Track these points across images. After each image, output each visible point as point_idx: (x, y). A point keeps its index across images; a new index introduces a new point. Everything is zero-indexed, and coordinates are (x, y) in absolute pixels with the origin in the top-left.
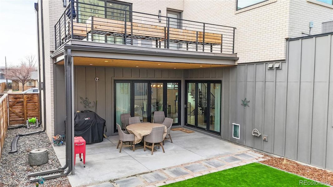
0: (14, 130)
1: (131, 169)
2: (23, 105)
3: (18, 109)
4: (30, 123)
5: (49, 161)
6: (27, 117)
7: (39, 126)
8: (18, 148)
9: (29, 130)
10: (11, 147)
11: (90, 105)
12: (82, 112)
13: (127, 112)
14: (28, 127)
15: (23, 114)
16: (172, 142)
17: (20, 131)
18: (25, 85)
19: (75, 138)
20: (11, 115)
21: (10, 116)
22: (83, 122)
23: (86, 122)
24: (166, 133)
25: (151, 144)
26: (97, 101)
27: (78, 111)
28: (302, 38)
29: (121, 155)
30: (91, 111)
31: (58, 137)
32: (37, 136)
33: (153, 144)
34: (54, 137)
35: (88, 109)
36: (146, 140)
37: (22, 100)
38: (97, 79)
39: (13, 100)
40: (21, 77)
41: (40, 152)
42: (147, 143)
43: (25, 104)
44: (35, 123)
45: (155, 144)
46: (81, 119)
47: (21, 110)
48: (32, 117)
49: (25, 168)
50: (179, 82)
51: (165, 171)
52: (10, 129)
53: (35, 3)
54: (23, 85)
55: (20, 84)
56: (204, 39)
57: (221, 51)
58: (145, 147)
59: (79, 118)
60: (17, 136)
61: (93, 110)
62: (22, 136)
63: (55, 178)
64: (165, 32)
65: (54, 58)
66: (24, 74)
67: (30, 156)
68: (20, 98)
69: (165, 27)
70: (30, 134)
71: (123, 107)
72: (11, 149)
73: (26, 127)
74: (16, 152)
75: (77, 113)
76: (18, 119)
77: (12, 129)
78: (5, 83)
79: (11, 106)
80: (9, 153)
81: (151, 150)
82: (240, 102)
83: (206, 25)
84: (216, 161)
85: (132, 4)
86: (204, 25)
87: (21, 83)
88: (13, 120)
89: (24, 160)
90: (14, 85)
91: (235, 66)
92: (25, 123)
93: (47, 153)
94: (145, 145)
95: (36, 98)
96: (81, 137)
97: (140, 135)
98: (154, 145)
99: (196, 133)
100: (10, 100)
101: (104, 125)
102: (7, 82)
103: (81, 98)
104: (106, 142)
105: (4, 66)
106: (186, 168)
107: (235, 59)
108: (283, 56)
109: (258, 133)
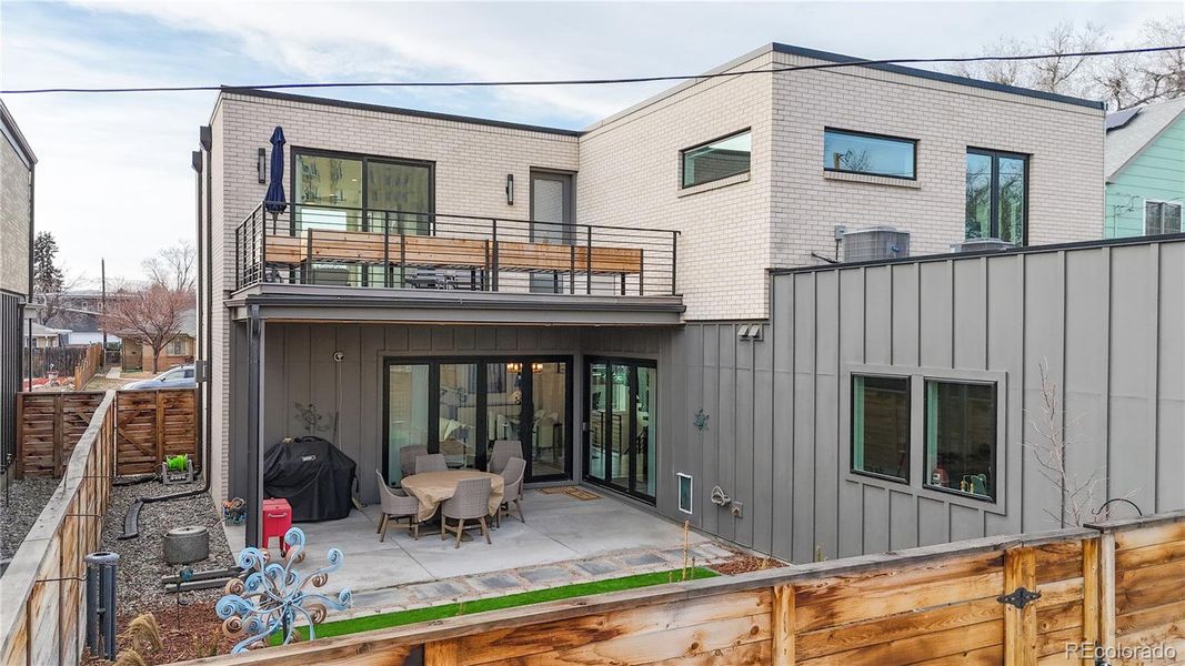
0: (130, 488)
1: (390, 574)
2: (154, 420)
3: (140, 432)
4: (171, 470)
5: (210, 555)
6: (165, 452)
7: (195, 479)
8: (140, 529)
9: (169, 489)
10: (124, 526)
11: (319, 423)
12: (297, 440)
13: (419, 442)
14: (166, 481)
15: (154, 446)
16: (523, 522)
17: (146, 491)
18: (162, 353)
19: (265, 502)
20: (121, 448)
21: (119, 451)
22: (297, 467)
23: (305, 467)
24: (499, 495)
25: (454, 522)
26: (337, 414)
27: (289, 439)
28: (817, 269)
29: (382, 546)
30: (320, 440)
31: (238, 503)
32: (188, 504)
33: (461, 523)
34: (227, 503)
35: (315, 433)
36: (446, 513)
37: (154, 407)
38: (340, 356)
39: (129, 407)
40: (148, 326)
41: (191, 532)
42: (447, 518)
43: (159, 417)
44: (185, 469)
45: (467, 522)
46: (292, 458)
47: (149, 434)
48: (178, 453)
49: (156, 569)
50: (569, 360)
51: (468, 581)
52: (119, 485)
53: (194, 152)
54: (156, 352)
55: (148, 351)
56: (589, 265)
57: (641, 291)
58: (443, 531)
59: (289, 456)
60: (137, 502)
61: (328, 436)
62: (151, 501)
63: (219, 588)
64: (487, 251)
65: (233, 310)
66: (160, 319)
67: (168, 540)
68: (147, 402)
69: (487, 242)
70: (170, 498)
71: (408, 430)
72: (124, 530)
73: (161, 481)
74: (136, 536)
75: (287, 444)
76: (141, 459)
77: (124, 485)
78: (100, 344)
79: (122, 424)
80: (119, 539)
81: (455, 535)
82: (692, 419)
83: (594, 230)
84: (605, 562)
85: (435, 162)
86: (590, 231)
87: (151, 347)
88: (126, 463)
89: (155, 551)
90: (127, 352)
91: (680, 327)
92: (159, 470)
93: (205, 536)
94: (444, 526)
95: (190, 402)
96: (284, 500)
97: (429, 498)
98: (465, 525)
99: (606, 499)
100: (121, 408)
101: (353, 475)
102: (105, 340)
103: (298, 405)
104: (355, 518)
105: (98, 287)
106: (522, 575)
107: (679, 310)
108: (763, 311)
109: (723, 496)
